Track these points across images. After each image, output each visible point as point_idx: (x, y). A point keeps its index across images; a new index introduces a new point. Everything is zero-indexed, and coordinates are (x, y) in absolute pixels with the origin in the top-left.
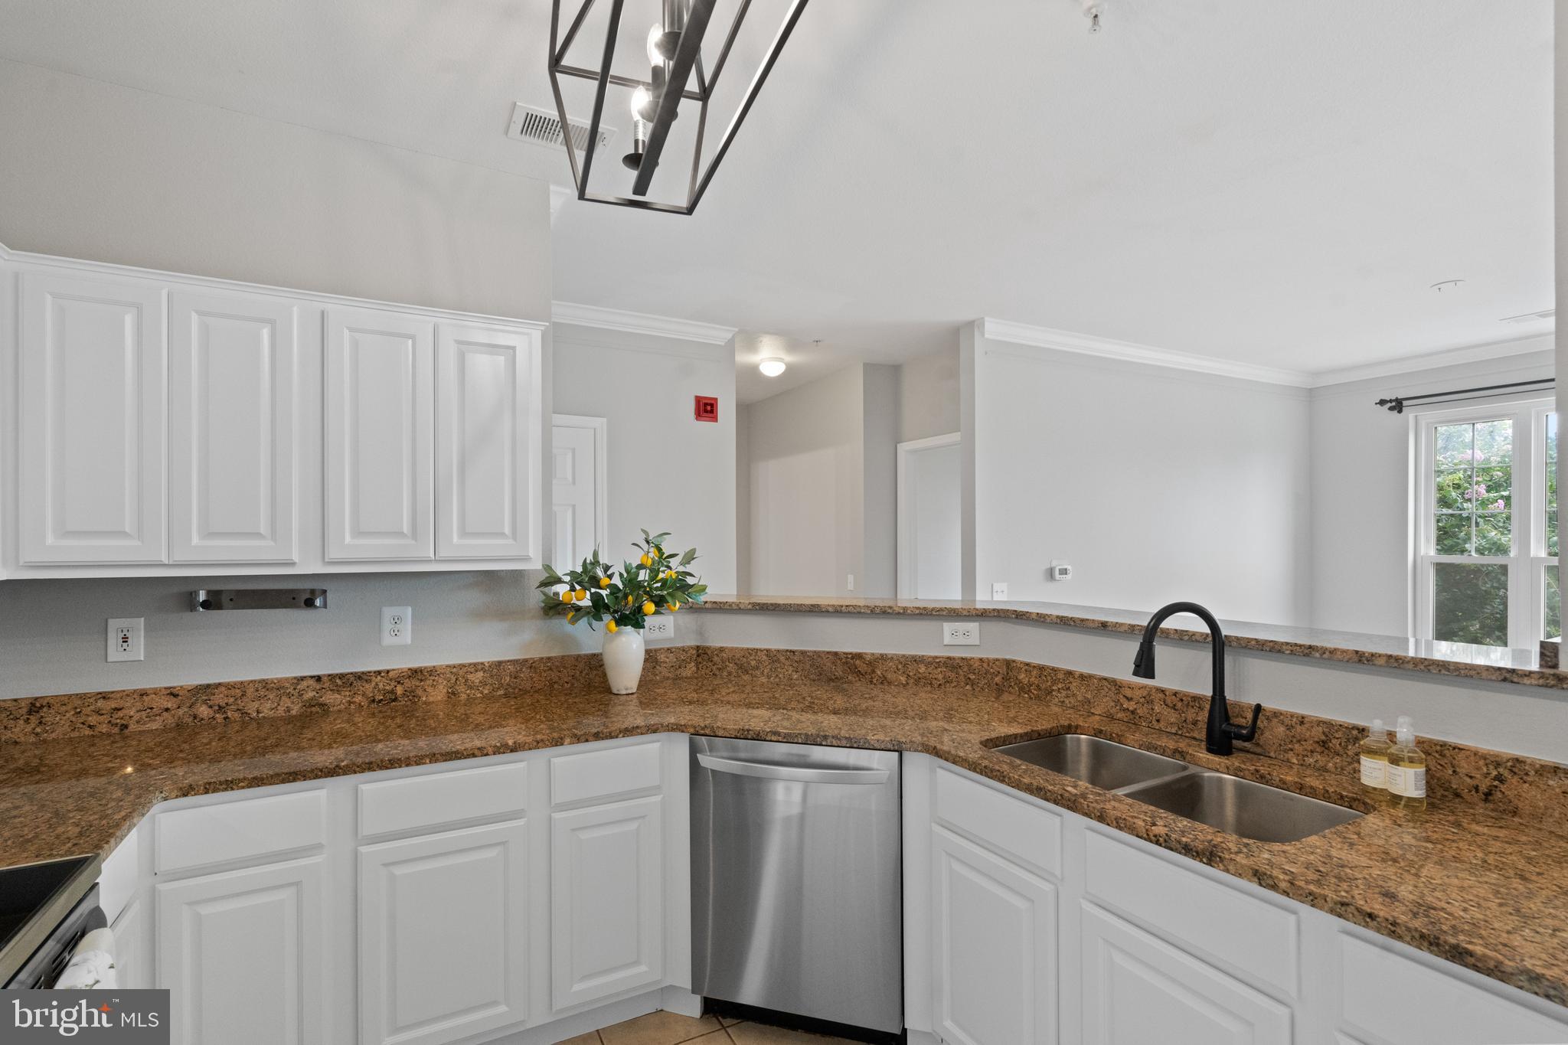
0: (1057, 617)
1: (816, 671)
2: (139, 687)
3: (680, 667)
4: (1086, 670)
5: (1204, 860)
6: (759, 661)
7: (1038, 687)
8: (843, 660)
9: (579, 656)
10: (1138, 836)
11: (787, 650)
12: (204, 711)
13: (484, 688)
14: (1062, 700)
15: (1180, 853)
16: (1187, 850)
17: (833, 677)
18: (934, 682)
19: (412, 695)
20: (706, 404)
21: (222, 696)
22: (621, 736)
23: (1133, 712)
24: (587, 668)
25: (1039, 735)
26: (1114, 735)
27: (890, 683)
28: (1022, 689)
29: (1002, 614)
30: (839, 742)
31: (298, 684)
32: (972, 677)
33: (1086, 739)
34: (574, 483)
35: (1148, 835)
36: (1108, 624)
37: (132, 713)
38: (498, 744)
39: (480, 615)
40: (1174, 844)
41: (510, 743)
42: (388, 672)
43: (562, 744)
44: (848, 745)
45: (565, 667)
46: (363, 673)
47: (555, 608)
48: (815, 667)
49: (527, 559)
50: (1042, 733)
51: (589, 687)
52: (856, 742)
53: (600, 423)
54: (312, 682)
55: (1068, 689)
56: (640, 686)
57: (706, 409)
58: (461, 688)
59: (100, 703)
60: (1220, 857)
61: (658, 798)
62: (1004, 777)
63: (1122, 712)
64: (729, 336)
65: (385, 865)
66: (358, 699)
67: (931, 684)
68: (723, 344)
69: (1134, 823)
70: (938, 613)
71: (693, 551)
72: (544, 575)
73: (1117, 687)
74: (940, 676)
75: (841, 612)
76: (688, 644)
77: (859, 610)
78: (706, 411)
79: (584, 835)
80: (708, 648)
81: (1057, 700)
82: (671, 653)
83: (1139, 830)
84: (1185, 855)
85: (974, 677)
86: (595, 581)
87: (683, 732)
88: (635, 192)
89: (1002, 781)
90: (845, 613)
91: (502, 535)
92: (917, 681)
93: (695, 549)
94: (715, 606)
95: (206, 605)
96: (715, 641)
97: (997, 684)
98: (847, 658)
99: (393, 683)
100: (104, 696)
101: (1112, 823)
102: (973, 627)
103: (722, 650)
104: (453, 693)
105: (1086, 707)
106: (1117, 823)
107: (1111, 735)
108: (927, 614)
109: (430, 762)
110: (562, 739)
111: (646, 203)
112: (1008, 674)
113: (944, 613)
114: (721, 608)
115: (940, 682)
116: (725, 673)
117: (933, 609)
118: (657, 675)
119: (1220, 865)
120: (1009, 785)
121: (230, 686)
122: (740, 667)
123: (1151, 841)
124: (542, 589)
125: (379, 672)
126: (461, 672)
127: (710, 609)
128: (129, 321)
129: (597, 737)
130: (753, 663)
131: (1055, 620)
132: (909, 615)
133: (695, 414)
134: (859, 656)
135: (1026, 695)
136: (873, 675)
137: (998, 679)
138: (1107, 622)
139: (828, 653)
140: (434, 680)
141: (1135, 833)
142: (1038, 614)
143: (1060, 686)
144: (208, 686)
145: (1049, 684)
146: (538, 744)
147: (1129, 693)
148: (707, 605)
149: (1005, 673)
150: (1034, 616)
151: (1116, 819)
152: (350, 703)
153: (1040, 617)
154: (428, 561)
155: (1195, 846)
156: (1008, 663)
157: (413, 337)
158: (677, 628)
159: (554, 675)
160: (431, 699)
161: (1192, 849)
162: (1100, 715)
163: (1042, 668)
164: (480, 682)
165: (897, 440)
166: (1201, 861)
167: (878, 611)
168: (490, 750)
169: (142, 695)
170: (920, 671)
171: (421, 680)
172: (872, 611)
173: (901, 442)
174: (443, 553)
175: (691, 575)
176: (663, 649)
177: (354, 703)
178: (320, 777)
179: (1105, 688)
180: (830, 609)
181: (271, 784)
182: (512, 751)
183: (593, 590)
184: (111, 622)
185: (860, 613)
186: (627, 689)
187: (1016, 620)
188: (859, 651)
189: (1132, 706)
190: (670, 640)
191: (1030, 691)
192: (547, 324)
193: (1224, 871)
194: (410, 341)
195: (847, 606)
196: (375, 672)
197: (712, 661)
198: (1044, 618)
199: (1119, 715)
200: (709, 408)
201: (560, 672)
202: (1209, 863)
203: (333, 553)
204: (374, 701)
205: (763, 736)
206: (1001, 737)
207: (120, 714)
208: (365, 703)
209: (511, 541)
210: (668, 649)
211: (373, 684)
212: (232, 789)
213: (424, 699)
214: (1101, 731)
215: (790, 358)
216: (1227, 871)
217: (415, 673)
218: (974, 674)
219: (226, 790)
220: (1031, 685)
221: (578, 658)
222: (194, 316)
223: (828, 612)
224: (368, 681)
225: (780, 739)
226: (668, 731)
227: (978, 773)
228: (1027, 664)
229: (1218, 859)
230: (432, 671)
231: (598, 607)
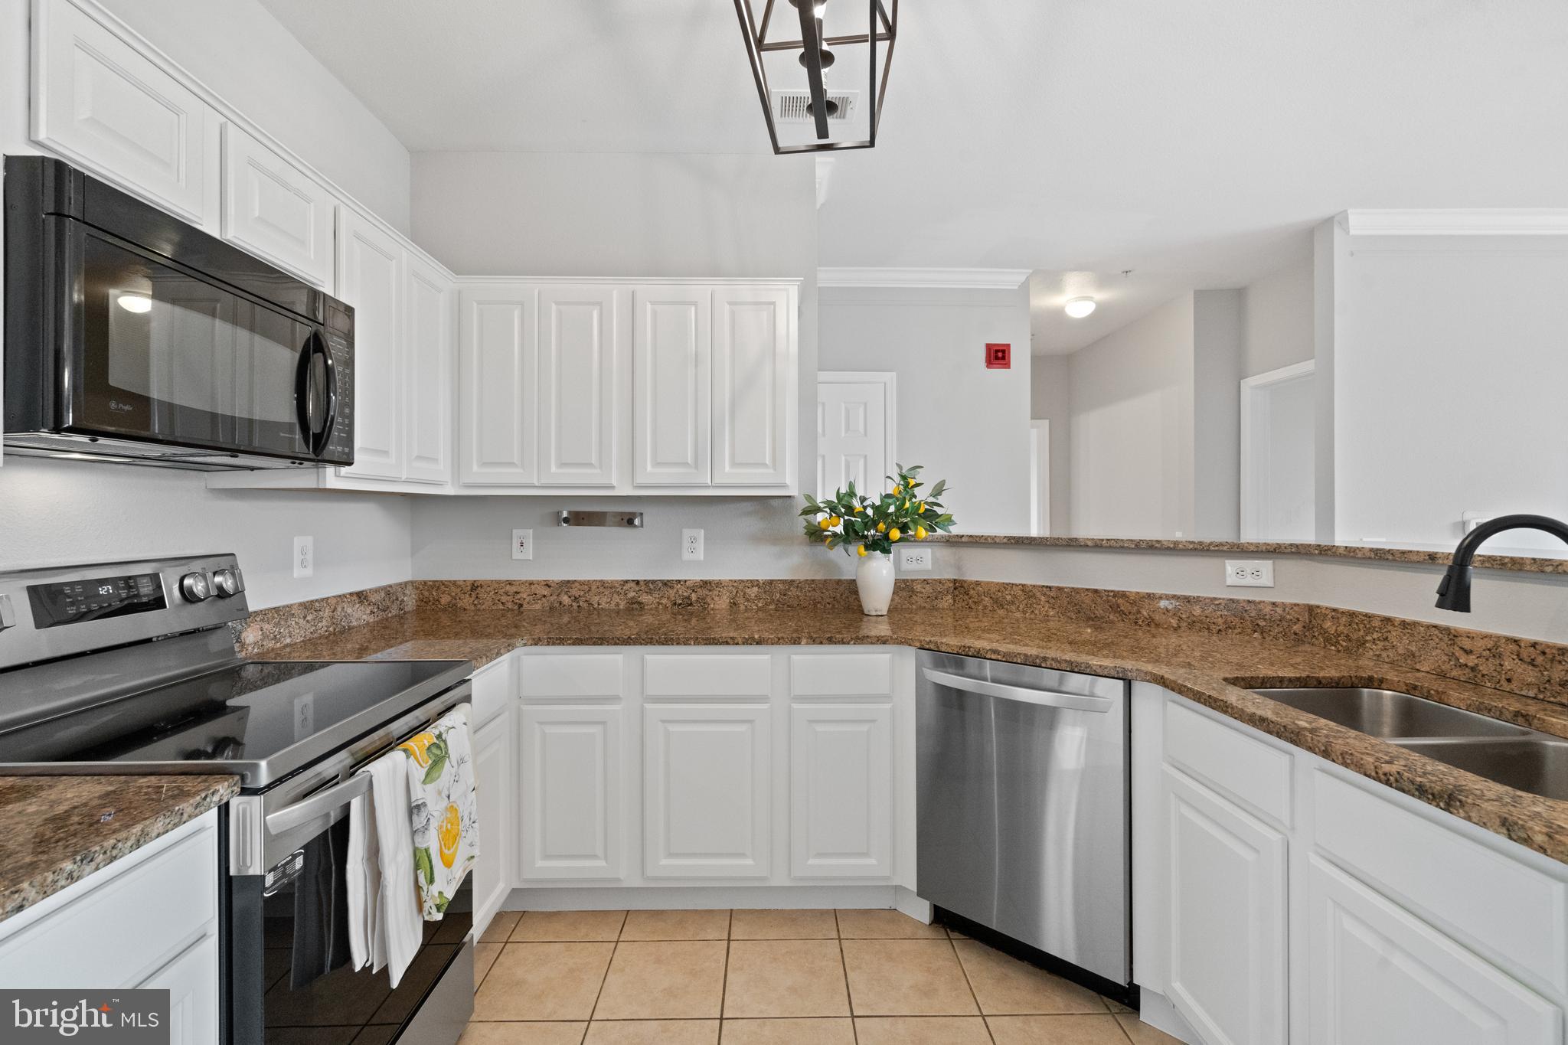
0: (1371, 550)
1: (1074, 608)
2: (530, 579)
3: (936, 599)
4: (1410, 617)
5: (1442, 804)
6: (1015, 596)
7: (1348, 639)
8: (1104, 598)
9: (840, 580)
10: (1366, 775)
11: (1043, 586)
12: (566, 600)
13: (759, 602)
14: (1378, 653)
15: (1413, 795)
16: (1421, 792)
17: (1093, 616)
18: (1212, 627)
19: (702, 600)
20: (997, 351)
21: (576, 589)
22: (852, 642)
23: (1473, 669)
24: (847, 592)
25: (1320, 682)
26: (1432, 692)
27: (1157, 626)
28: (1327, 640)
29: (1303, 551)
30: (1058, 665)
31: (624, 585)
32: (1262, 623)
33: (1391, 695)
34: (866, 434)
35: (1377, 773)
36: (1438, 556)
37: (525, 597)
38: (747, 637)
39: (757, 539)
40: (1406, 785)
41: (756, 637)
42: (686, 581)
43: (799, 644)
44: (1068, 669)
45: (827, 590)
46: (668, 581)
47: (816, 535)
48: (1073, 604)
49: (784, 486)
50: (1323, 681)
51: (848, 609)
52: (1076, 666)
53: (890, 377)
54: (633, 585)
55: (1386, 639)
56: (889, 611)
57: (998, 356)
58: (740, 600)
59: (508, 587)
60: (1460, 801)
61: (888, 706)
62: (1227, 707)
63: (1458, 669)
64: (1023, 278)
65: (663, 721)
66: (664, 601)
67: (1208, 629)
68: (1016, 287)
69: (1362, 759)
70: (1216, 548)
71: (943, 483)
72: (806, 504)
73: (1451, 637)
74: (1220, 621)
75: (1101, 546)
76: (946, 578)
77: (1121, 544)
78: (997, 358)
79: (820, 728)
80: (965, 581)
81: (1371, 653)
82: (928, 583)
83: (1368, 767)
84: (1419, 798)
85: (1264, 623)
86: (850, 510)
87: (910, 645)
88: (820, 137)
89: (1225, 712)
90: (1106, 547)
91: (764, 465)
92: (1191, 625)
93: (944, 481)
94: (971, 539)
95: (566, 520)
96: (971, 575)
97: (1295, 634)
98: (1108, 596)
99: (690, 591)
100: (510, 583)
101: (1338, 758)
102: (1266, 566)
103: (978, 583)
104: (734, 604)
105: (1409, 662)
106: (1343, 758)
107: (1429, 692)
108: (1202, 550)
109: (694, 644)
110: (799, 638)
111: (832, 144)
112: (1311, 622)
113: (1225, 548)
114: (977, 542)
115: (1220, 627)
116: (980, 607)
117: (1211, 544)
118: (913, 603)
119: (1461, 811)
120: (1232, 717)
121: (582, 583)
122: (996, 601)
123: (1380, 781)
124: (804, 516)
125: (679, 581)
126: (741, 587)
127: (965, 543)
128: (517, 313)
129: (830, 641)
130: (1009, 598)
131: (1368, 554)
132: (1181, 550)
133: (986, 362)
134: (1123, 595)
135: (1333, 648)
136: (1138, 616)
137: (1296, 628)
138: (1436, 553)
139: (1087, 590)
140: (719, 591)
141: (1362, 770)
142: (1346, 547)
143: (1375, 636)
144: (568, 581)
145: (1362, 633)
146: (779, 641)
147: (1467, 644)
148: (963, 539)
149: (1307, 621)
150: (1341, 551)
151: (1341, 754)
152: (659, 603)
153: (1350, 552)
154: (708, 487)
155: (1430, 787)
156: (1311, 609)
157: (695, 304)
158: (935, 560)
159: (817, 595)
160: (717, 607)
161: (1427, 790)
162: (1428, 672)
163: (1352, 615)
164: (756, 596)
165: (1240, 375)
166: (1438, 806)
167: (1144, 545)
168: (740, 640)
169: (531, 584)
170: (1195, 614)
171: (710, 590)
172: (1136, 545)
173: (1247, 377)
174: (718, 480)
175: (939, 505)
176: (920, 580)
177: (662, 604)
178: (618, 644)
179: (1434, 638)
180: (1089, 543)
181: (587, 645)
182: (757, 644)
183: (846, 518)
184: (514, 531)
185: (1122, 547)
186: (876, 611)
187: (1321, 558)
188: (1123, 590)
189: (1471, 661)
190: (928, 571)
191: (1337, 642)
192: (802, 279)
193: (1464, 818)
194: (693, 308)
195: (1108, 540)
196: (676, 581)
197: (968, 594)
198: (1354, 552)
199: (1454, 673)
200: (1000, 355)
201: (822, 593)
202: (1447, 809)
203: (640, 480)
204: (675, 604)
205: (984, 655)
206: (1258, 677)
207: (518, 596)
208: (669, 605)
209: (771, 471)
210: (925, 580)
211: (675, 590)
212: (564, 645)
213: (712, 606)
214: (1415, 687)
215: (1102, 296)
216: (1469, 819)
217: (705, 584)
218: (1265, 620)
219: (559, 644)
220: (1339, 636)
221: (839, 582)
222: (554, 306)
223: (1087, 546)
224: (672, 587)
225: (1000, 657)
226: (898, 644)
227: (1202, 703)
228: (1334, 610)
229: (1458, 803)
230: (719, 583)
231: (851, 534)
